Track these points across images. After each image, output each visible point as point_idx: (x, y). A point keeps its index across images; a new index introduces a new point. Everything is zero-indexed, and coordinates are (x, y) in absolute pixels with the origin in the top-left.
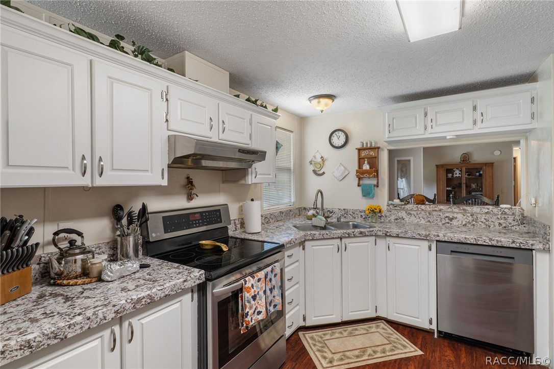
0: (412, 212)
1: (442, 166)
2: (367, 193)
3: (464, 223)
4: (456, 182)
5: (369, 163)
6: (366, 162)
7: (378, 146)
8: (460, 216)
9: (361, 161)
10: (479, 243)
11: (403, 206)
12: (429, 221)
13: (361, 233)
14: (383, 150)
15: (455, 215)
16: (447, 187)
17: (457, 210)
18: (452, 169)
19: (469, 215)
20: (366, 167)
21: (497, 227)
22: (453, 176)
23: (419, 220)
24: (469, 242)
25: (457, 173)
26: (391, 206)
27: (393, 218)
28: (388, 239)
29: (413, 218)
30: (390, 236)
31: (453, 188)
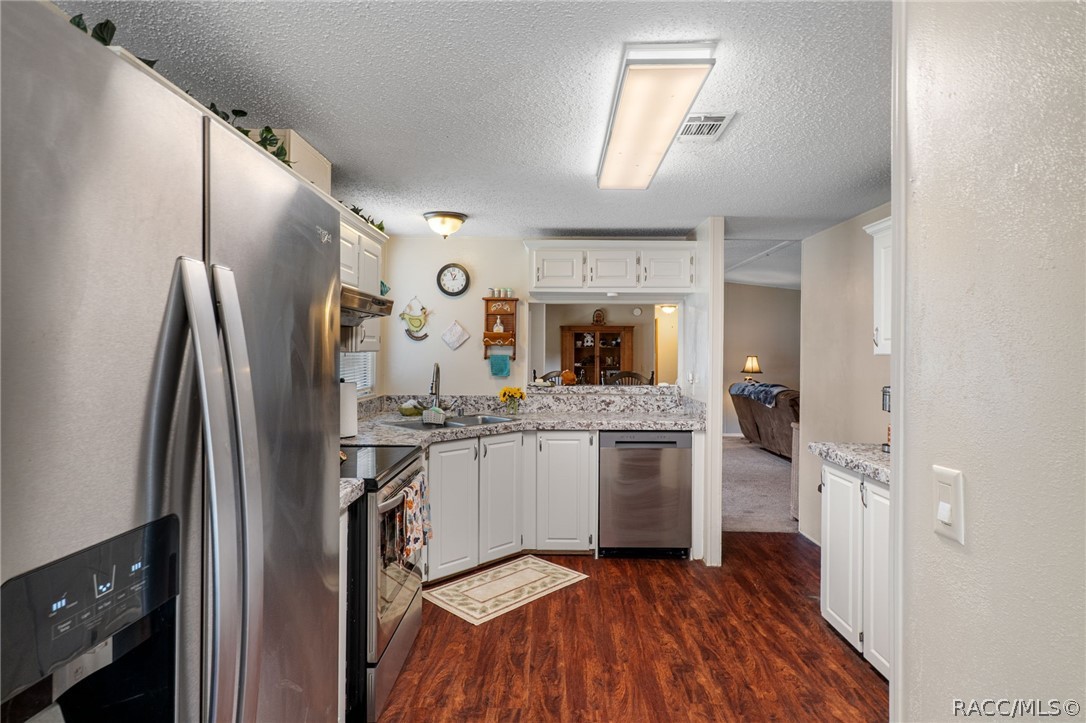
0: (561, 397)
1: (570, 328)
2: (499, 369)
3: (622, 408)
4: (586, 355)
5: (502, 322)
6: (498, 321)
7: (516, 297)
8: (617, 399)
9: (490, 318)
10: (644, 429)
11: (549, 389)
12: (582, 409)
13: (506, 428)
14: (522, 304)
15: (613, 398)
16: (576, 362)
17: (614, 392)
18: (582, 334)
19: (627, 397)
20: (498, 329)
21: (656, 411)
22: (583, 345)
23: (569, 408)
24: (634, 429)
25: (589, 341)
26: (533, 389)
27: (536, 406)
28: (539, 434)
29: (562, 406)
30: (543, 430)
31: (584, 364)
